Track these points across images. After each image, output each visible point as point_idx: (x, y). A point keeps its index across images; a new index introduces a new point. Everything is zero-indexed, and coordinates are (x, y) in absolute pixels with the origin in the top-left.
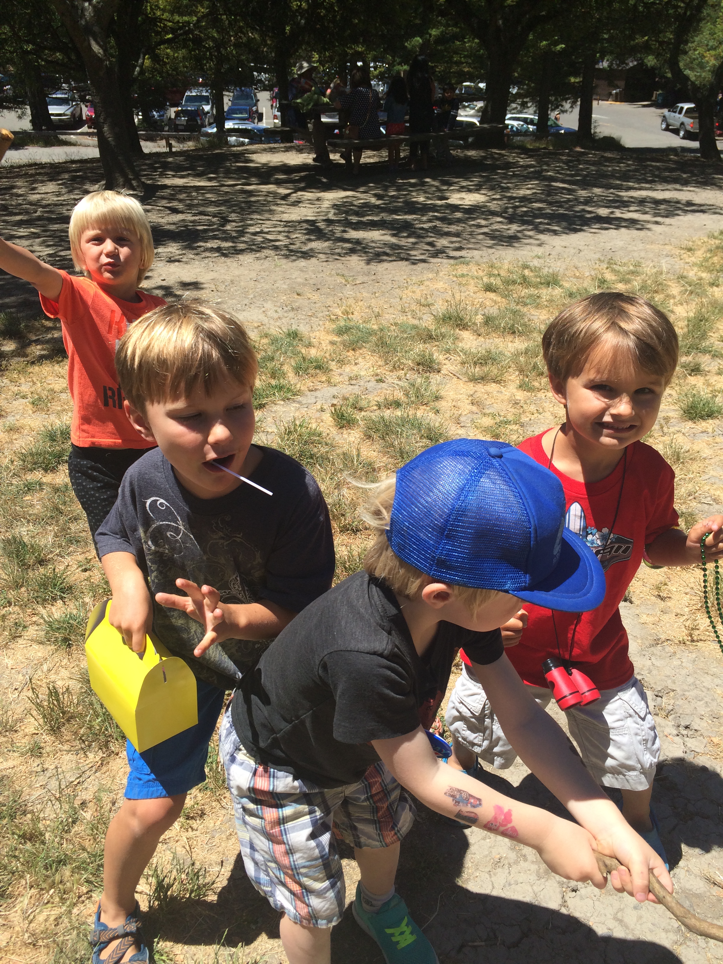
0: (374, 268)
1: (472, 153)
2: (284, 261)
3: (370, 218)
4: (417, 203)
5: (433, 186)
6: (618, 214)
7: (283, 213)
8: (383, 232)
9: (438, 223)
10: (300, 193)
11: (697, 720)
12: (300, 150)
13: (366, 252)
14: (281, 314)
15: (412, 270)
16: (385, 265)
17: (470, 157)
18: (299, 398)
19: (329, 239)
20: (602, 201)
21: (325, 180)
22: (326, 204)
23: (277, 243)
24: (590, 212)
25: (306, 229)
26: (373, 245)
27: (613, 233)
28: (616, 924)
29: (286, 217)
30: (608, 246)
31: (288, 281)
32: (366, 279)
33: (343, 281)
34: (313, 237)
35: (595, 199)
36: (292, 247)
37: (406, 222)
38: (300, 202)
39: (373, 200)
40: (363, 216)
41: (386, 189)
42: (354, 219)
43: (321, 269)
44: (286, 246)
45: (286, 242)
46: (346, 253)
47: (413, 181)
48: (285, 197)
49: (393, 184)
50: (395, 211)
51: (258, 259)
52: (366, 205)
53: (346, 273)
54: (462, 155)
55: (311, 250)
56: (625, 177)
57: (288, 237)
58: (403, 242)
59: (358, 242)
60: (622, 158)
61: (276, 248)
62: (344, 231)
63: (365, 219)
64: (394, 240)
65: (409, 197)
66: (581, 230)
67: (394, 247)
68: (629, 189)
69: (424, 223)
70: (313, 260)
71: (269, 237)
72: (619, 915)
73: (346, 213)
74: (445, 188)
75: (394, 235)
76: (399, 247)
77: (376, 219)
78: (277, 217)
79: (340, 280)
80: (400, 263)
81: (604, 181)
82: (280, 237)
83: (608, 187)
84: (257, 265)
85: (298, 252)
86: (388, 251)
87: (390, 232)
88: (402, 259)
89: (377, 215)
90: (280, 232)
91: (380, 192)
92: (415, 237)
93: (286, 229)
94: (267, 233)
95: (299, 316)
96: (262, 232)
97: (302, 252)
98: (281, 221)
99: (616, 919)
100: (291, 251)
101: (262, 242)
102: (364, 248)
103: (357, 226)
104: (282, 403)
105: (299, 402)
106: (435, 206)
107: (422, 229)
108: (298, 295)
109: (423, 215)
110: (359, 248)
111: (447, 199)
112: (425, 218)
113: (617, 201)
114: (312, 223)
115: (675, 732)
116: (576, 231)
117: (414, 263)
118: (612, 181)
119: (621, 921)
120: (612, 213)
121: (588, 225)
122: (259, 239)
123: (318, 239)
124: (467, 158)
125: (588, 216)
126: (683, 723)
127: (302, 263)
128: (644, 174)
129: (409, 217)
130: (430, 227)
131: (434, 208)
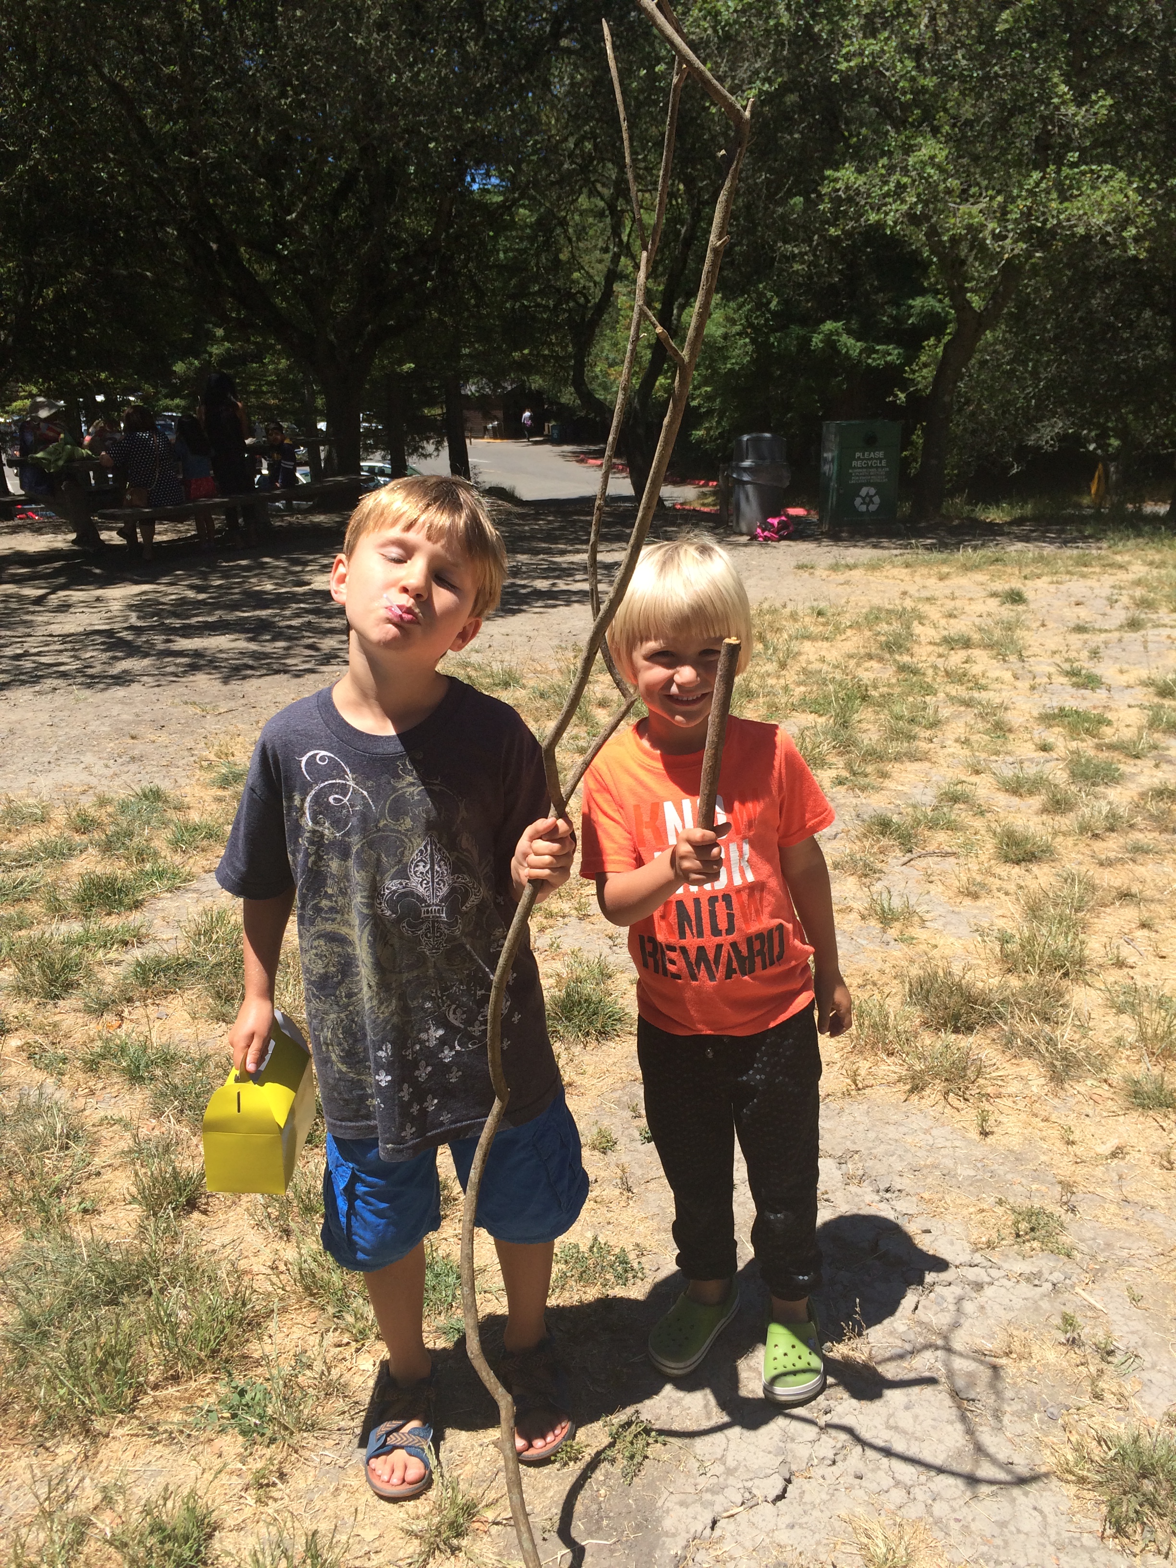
0: (239, 688)
1: (320, 518)
2: (87, 693)
3: (200, 619)
4: (266, 593)
5: (278, 567)
6: (562, 585)
7: (49, 623)
8: (232, 637)
9: (311, 618)
10: (61, 593)
11: (898, 1179)
12: (38, 530)
13: (216, 668)
14: (115, 768)
15: (299, 685)
16: (254, 683)
17: (319, 524)
18: (195, 884)
19: (146, 655)
20: (535, 570)
21: (97, 571)
22: (116, 607)
23: (62, 668)
24: (524, 587)
25: (102, 643)
26: (224, 656)
27: (563, 611)
28: (892, 1433)
29: (56, 629)
30: (565, 628)
31: (108, 721)
32: (232, 704)
33: (198, 711)
34: (120, 654)
35: (524, 569)
36: (90, 671)
37: (259, 619)
38: (69, 606)
39: (191, 594)
40: (188, 617)
41: (204, 576)
42: (177, 623)
43: (154, 698)
44: (78, 670)
45: (75, 665)
46: (185, 672)
47: (244, 562)
48: (39, 601)
49: (214, 569)
50: (235, 606)
51: (39, 693)
52: (183, 601)
53: (196, 699)
54: (306, 522)
55: (125, 672)
56: (551, 537)
57: (77, 658)
58: (269, 648)
59: (197, 654)
60: (537, 514)
61: (64, 675)
62: (169, 641)
63: (194, 620)
64: (253, 646)
65: (247, 586)
66: (520, 611)
67: (255, 655)
68: (563, 553)
69: (290, 618)
70: (135, 686)
71: (43, 660)
72: (892, 1422)
73: (158, 614)
74: (298, 569)
75: (250, 640)
76: (267, 656)
77: (210, 619)
78: (40, 631)
79: (191, 710)
80: (277, 677)
81: (525, 545)
82: (63, 659)
83: (535, 552)
84: (44, 702)
85: (106, 677)
86: (251, 662)
87: (243, 636)
88: (277, 672)
89: (209, 614)
90: (61, 651)
91: (198, 582)
92: (285, 640)
93: (68, 646)
94: (38, 654)
95: (148, 769)
96: (26, 654)
97: (112, 677)
98: (51, 636)
99: (889, 1427)
100: (92, 677)
101: (36, 669)
102: (211, 661)
103: (187, 632)
104: (169, 895)
105: (195, 891)
106: (294, 594)
107: (290, 627)
108: (133, 738)
109: (283, 609)
110: (202, 662)
111: (309, 584)
112: (287, 613)
113: (554, 570)
114: (110, 633)
115: (877, 1198)
116: (514, 612)
117: (298, 675)
118: (534, 544)
119: (896, 1428)
120: (554, 585)
121: (527, 604)
122: (27, 664)
123: (129, 655)
124: (317, 526)
125: (523, 591)
126: (882, 1187)
127: (119, 692)
128: (575, 532)
129: (263, 613)
130: (303, 624)
131: (294, 598)
